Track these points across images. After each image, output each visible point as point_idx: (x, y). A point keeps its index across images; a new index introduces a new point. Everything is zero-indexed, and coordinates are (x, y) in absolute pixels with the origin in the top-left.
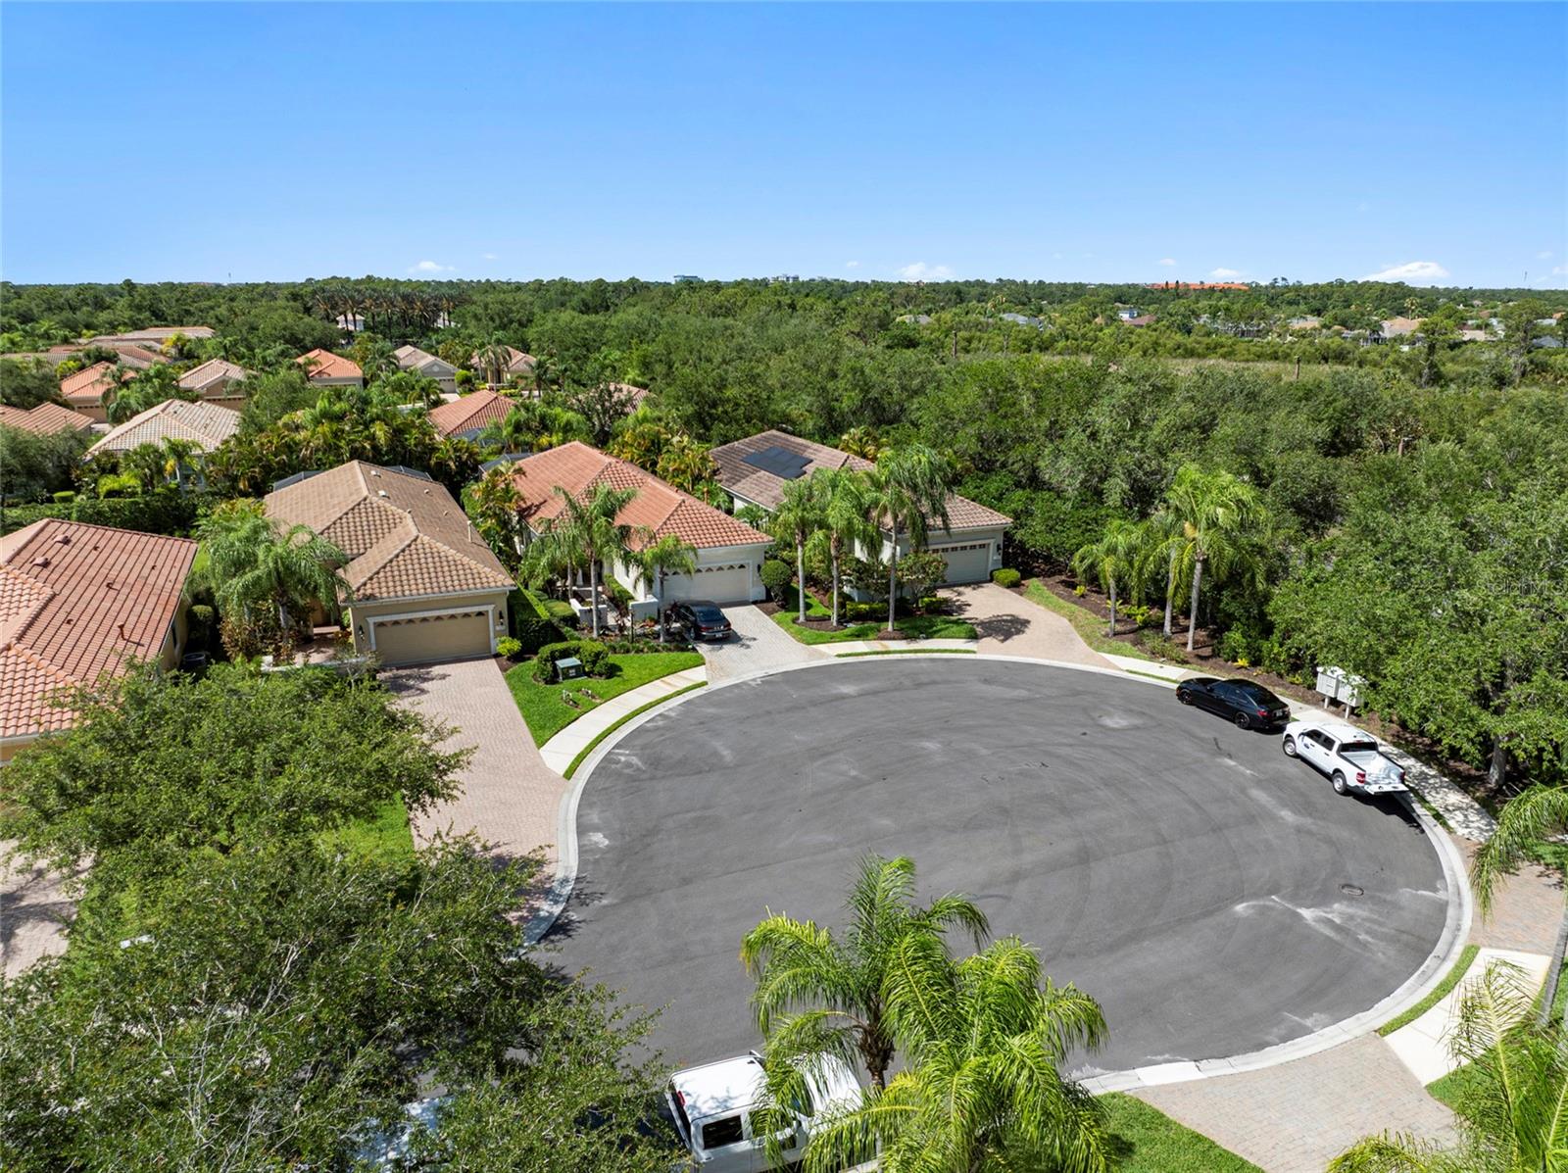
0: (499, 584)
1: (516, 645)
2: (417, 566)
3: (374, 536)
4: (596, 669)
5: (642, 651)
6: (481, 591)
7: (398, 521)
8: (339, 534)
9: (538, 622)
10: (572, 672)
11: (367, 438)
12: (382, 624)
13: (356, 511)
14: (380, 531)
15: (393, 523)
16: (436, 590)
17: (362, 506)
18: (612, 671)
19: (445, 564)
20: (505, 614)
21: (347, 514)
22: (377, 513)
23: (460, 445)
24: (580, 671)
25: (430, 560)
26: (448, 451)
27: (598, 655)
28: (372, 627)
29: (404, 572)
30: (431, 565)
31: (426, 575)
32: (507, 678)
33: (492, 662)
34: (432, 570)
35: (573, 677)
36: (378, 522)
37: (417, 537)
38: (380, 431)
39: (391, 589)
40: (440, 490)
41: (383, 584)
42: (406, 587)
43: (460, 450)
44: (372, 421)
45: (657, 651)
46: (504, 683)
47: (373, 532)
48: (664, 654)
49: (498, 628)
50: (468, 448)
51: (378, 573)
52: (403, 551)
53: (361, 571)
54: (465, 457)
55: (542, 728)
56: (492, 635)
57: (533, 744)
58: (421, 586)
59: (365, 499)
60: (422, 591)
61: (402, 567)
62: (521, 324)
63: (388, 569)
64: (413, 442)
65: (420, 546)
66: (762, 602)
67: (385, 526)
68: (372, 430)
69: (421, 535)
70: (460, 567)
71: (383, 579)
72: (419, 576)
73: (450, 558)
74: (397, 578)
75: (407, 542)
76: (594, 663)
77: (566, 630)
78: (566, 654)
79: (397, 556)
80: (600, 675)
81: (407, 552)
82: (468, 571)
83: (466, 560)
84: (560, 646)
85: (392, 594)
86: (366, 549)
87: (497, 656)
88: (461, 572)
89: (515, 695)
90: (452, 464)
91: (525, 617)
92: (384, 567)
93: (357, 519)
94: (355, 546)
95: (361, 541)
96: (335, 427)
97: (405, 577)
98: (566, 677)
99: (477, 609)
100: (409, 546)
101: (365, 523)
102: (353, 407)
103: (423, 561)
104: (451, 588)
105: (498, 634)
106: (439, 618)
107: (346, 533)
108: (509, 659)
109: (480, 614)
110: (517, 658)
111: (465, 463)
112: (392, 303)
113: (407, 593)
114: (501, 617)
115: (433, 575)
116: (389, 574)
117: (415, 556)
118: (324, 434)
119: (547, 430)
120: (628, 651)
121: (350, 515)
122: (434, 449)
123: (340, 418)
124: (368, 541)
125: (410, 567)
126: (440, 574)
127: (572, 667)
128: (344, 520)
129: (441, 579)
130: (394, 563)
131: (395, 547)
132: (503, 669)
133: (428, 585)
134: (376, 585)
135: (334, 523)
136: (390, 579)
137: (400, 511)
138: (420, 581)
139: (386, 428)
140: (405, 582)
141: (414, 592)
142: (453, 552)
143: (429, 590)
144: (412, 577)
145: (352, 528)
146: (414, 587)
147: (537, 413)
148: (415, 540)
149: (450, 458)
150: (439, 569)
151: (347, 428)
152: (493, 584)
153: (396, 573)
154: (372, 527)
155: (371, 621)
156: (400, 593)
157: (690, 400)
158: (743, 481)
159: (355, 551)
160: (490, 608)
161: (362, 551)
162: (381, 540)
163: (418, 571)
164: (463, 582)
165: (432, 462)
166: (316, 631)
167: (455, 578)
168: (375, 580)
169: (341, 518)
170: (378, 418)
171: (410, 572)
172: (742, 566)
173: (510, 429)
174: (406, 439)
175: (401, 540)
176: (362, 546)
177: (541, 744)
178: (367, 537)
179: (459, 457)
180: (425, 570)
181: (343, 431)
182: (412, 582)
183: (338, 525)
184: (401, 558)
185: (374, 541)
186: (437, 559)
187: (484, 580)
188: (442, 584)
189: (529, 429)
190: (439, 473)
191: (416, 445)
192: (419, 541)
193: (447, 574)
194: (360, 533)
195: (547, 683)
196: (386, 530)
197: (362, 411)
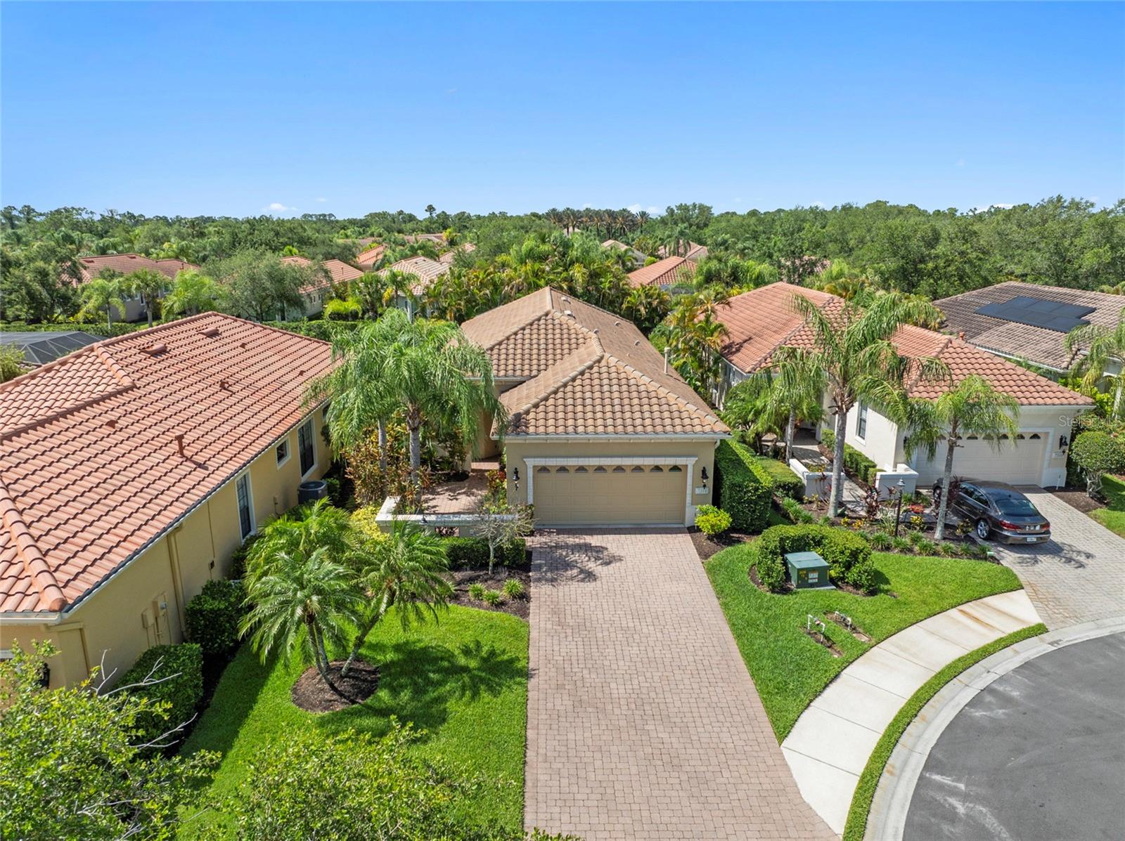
0: (707, 429)
1: (723, 520)
2: (597, 395)
3: (550, 357)
4: (852, 575)
5: (911, 550)
6: (680, 437)
7: (581, 341)
8: (511, 351)
9: (756, 489)
10: (814, 577)
11: (565, 280)
12: (544, 469)
13: (535, 326)
14: (559, 351)
15: (572, 343)
16: (620, 429)
17: (542, 321)
18: (875, 585)
19: (635, 394)
20: (710, 473)
21: (523, 329)
22: (558, 331)
23: (652, 292)
24: (825, 579)
25: (615, 388)
26: (639, 296)
27: (855, 554)
28: (530, 473)
29: (579, 401)
30: (616, 395)
31: (608, 408)
32: (711, 571)
33: (685, 540)
34: (617, 401)
35: (812, 585)
36: (558, 341)
37: (602, 358)
38: (578, 272)
39: (561, 422)
40: (629, 329)
41: (551, 415)
42: (580, 422)
43: (651, 297)
44: (572, 263)
45: (935, 554)
46: (705, 579)
47: (550, 351)
48: (948, 561)
49: (698, 491)
50: (659, 295)
51: (546, 399)
52: (582, 373)
53: (528, 397)
54: (655, 303)
55: (782, 689)
56: (689, 499)
57: (768, 729)
58: (600, 422)
59: (547, 315)
60: (601, 429)
61: (579, 395)
62: (698, 227)
63: (560, 395)
64: (607, 285)
65: (604, 370)
66: (1061, 489)
67: (566, 346)
68: (571, 273)
69: (607, 355)
70: (654, 401)
71: (551, 408)
72: (598, 408)
73: (642, 388)
74: (570, 408)
75: (588, 363)
76: (848, 566)
77: (787, 502)
78: (801, 545)
79: (574, 379)
80: (857, 586)
81: (587, 375)
82: (665, 407)
83: (662, 392)
84: (792, 531)
85: (561, 429)
86: (539, 371)
87: (693, 530)
88: (656, 408)
89: (725, 606)
90: (642, 309)
91: (738, 479)
92: (555, 392)
93: (535, 336)
94: (527, 367)
95: (535, 362)
96: (537, 266)
97: (579, 408)
98: (803, 583)
99: (671, 461)
100: (591, 368)
101: (542, 341)
102: (555, 250)
103: (606, 388)
104: (640, 429)
105: (697, 500)
106: (619, 469)
107: (519, 351)
108: (710, 538)
109: (675, 468)
110: (723, 538)
111: (655, 310)
112: (601, 219)
113: (581, 429)
114: (704, 475)
115: (617, 408)
116: (560, 402)
117: (596, 382)
118: (526, 273)
119: (737, 282)
120: (888, 548)
121: (527, 331)
122: (626, 294)
123: (543, 258)
124: (543, 362)
125: (588, 395)
126: (627, 408)
127: (813, 570)
128: (519, 336)
129: (628, 415)
130: (569, 388)
131: (573, 369)
132: (704, 555)
133: (610, 422)
134: (542, 415)
135: (508, 339)
136: (561, 408)
137: (585, 330)
138: (599, 415)
139: (584, 270)
140: (580, 415)
141: (591, 429)
142: (646, 379)
143: (610, 429)
144: (589, 408)
145: (527, 346)
146: (590, 422)
147: (730, 263)
148: (599, 361)
149: (641, 303)
150: (626, 401)
151: (547, 269)
152: (698, 428)
153: (570, 401)
154: (550, 346)
155: (531, 463)
156: (571, 429)
157: (895, 254)
158: (985, 334)
159: (526, 373)
160: (690, 462)
161: (534, 373)
162: (558, 362)
163: (598, 401)
164: (658, 421)
165: (624, 306)
166: (475, 466)
167: (647, 415)
168: (541, 408)
169: (516, 334)
170: (577, 260)
171: (588, 401)
172: (1035, 436)
173: (701, 278)
174: (601, 283)
175: (582, 362)
176: (535, 367)
177: (782, 733)
178: (543, 357)
179: (650, 304)
180: (607, 401)
181: (543, 271)
182: (589, 415)
183: (512, 341)
184: (578, 382)
185: (551, 362)
186: (624, 388)
187: (687, 421)
188: (629, 422)
189: (719, 279)
190: (631, 315)
191: (609, 289)
192: (603, 363)
193: (637, 408)
194: (535, 351)
195: (773, 591)
196: (566, 351)
197: (564, 255)
